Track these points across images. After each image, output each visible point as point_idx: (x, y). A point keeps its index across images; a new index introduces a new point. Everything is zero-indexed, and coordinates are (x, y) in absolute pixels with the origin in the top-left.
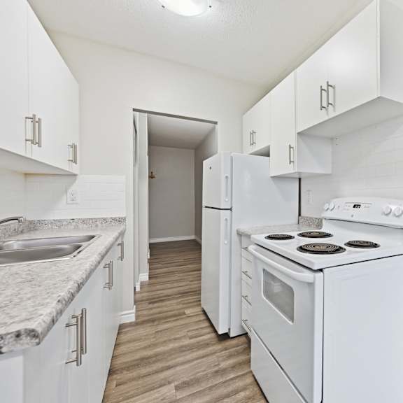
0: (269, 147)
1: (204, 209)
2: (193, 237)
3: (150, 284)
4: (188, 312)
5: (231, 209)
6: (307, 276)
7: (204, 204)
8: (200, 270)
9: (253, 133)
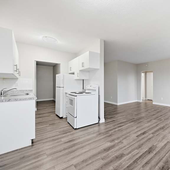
0: (74, 72)
1: (56, 88)
2: (52, 99)
3: (37, 111)
4: (51, 115)
5: (63, 87)
6: (74, 97)
7: (56, 86)
8: (55, 107)
9: (71, 68)
